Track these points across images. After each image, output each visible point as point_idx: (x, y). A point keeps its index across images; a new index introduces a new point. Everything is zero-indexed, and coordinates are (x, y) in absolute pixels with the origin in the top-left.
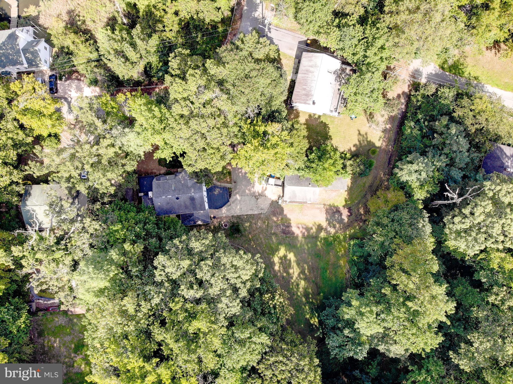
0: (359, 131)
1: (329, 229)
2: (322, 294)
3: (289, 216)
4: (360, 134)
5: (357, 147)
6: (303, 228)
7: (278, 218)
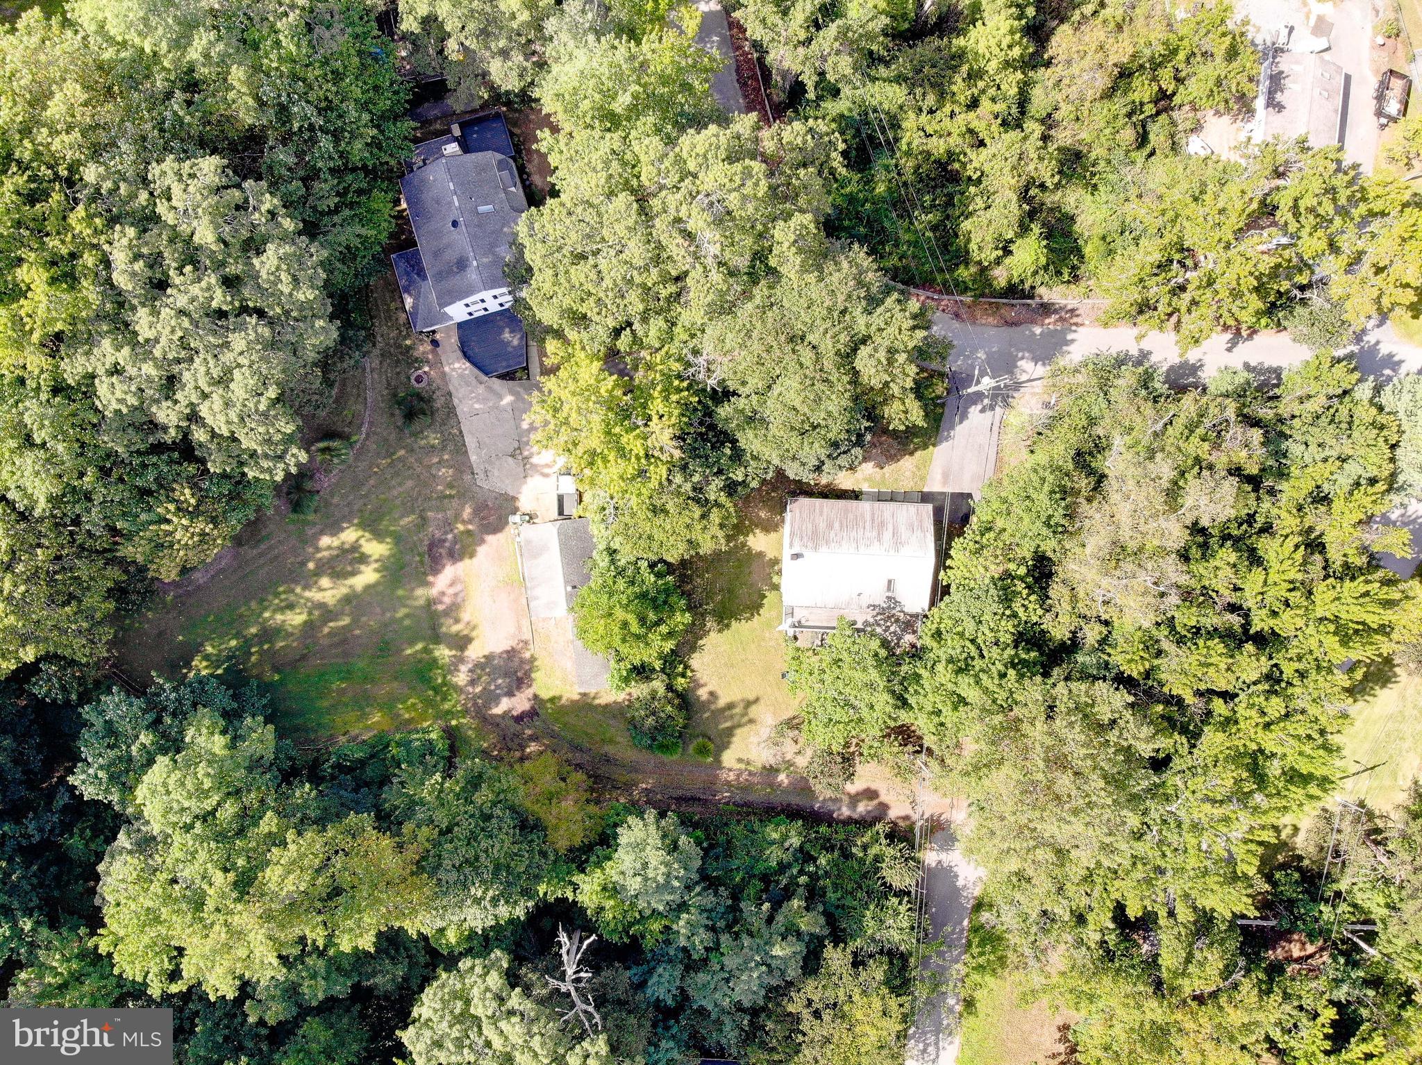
0: (757, 700)
1: (464, 668)
2: (277, 677)
3: (482, 550)
4: (749, 704)
5: (709, 702)
6: (456, 595)
7: (470, 522)
